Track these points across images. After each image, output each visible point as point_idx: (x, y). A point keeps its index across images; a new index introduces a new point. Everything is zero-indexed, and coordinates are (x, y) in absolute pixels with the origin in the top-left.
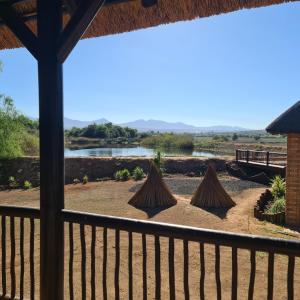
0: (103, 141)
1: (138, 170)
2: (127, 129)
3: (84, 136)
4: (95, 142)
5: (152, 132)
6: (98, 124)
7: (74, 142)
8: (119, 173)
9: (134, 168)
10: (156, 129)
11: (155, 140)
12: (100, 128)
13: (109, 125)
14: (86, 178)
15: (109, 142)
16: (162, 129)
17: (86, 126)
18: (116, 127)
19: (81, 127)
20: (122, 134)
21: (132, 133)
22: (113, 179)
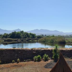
0: (19, 40)
1: (46, 55)
2: (31, 34)
3: (10, 37)
4: (15, 41)
5: (43, 35)
6: (17, 32)
7: (5, 41)
8: (35, 57)
9: (44, 54)
10: (44, 33)
11: (45, 39)
12: (18, 34)
13: (22, 32)
14: (18, 60)
15: (22, 41)
16: (47, 34)
17: (11, 32)
18: (25, 33)
19: (8, 33)
20: (28, 36)
21: (33, 36)
22: (33, 60)
